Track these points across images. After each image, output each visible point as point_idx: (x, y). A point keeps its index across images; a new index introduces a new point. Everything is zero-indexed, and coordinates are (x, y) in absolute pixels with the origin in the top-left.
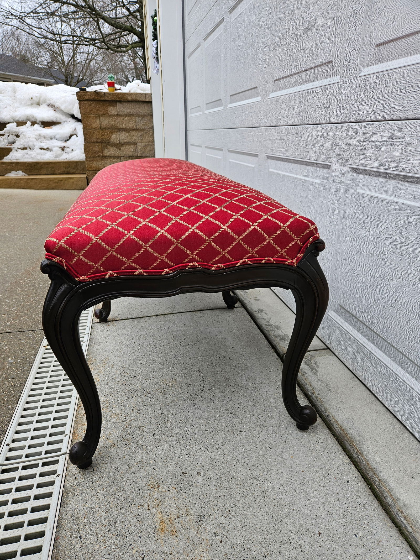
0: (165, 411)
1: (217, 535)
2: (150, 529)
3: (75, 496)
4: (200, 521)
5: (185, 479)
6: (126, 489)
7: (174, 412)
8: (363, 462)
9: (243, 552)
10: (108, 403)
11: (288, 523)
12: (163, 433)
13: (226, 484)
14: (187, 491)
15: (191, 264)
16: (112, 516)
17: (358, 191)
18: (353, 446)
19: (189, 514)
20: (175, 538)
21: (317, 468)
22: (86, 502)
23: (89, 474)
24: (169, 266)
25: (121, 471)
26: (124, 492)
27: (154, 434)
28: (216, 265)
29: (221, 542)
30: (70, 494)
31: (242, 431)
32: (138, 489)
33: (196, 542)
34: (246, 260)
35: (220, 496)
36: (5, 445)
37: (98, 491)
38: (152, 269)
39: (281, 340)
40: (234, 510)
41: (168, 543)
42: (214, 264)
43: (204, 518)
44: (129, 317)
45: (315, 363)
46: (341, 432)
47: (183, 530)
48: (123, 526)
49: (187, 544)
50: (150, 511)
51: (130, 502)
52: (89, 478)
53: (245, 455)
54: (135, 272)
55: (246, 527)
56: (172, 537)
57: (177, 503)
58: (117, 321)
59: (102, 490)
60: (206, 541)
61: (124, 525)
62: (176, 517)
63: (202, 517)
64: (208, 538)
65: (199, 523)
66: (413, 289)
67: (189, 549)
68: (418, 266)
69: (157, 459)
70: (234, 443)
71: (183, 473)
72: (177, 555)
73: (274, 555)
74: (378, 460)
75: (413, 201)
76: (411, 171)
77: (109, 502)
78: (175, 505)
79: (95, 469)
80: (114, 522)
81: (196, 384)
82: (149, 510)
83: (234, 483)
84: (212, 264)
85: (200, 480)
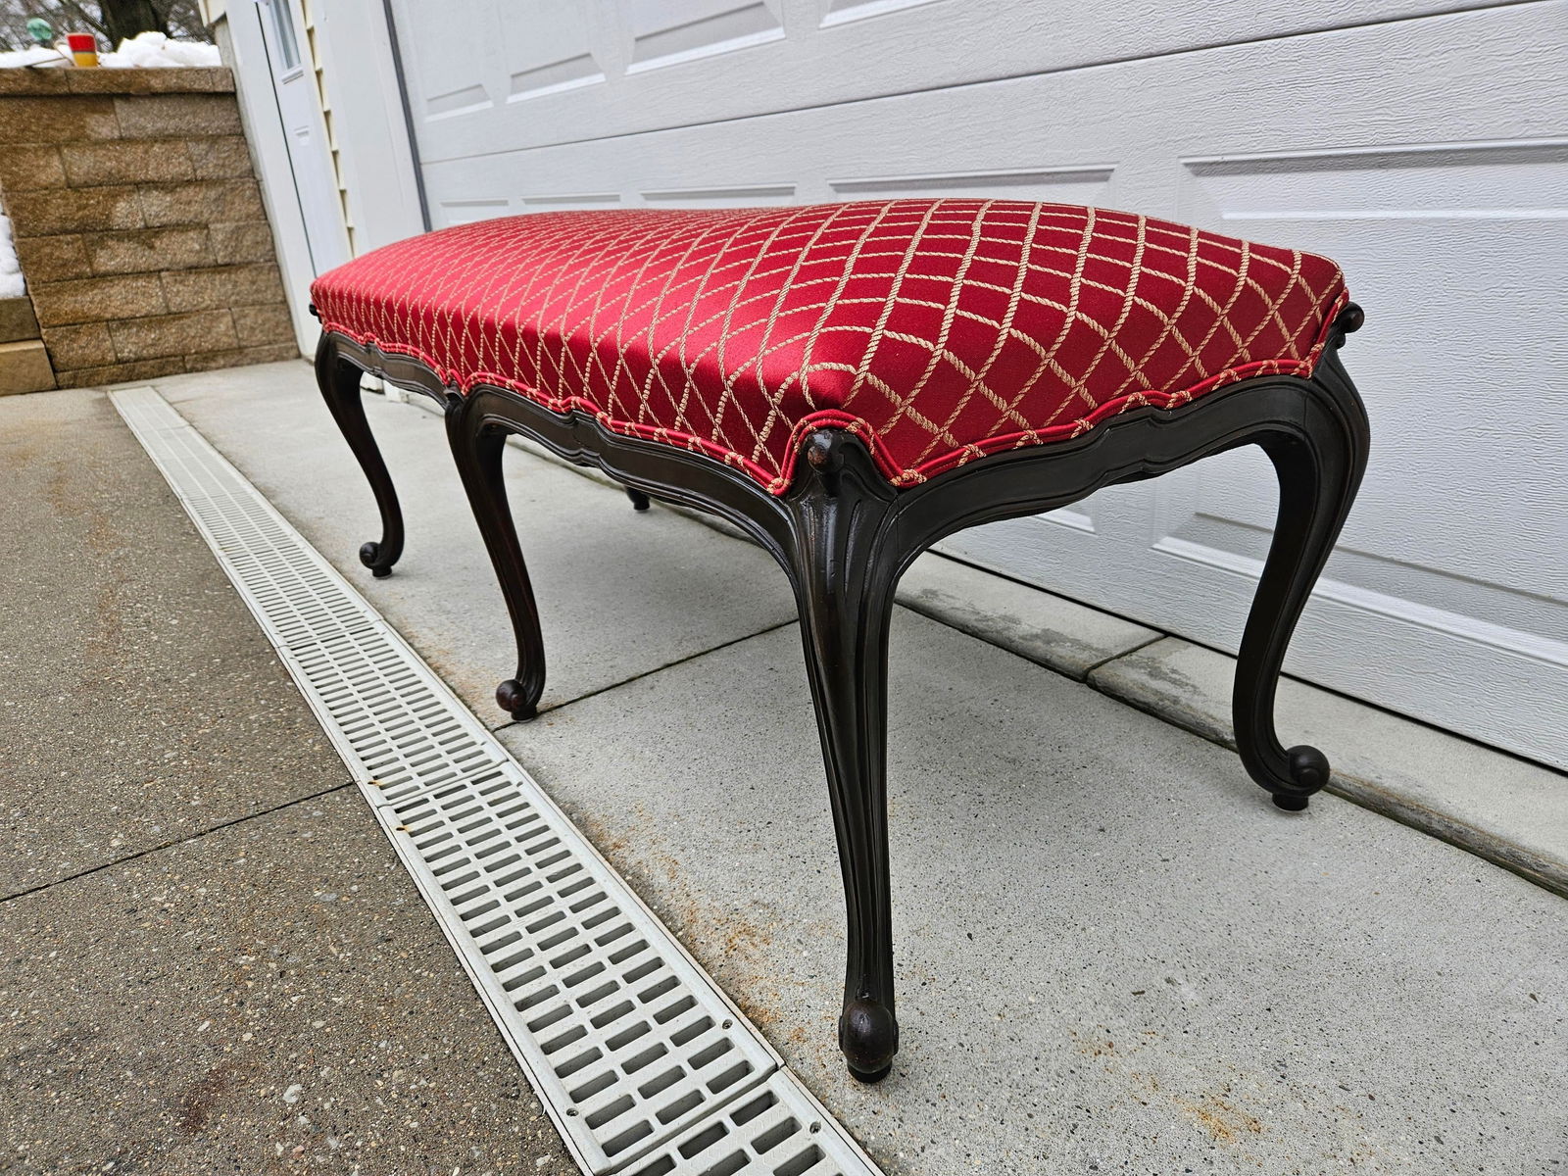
0: (941, 876)
1: (1349, 1087)
2: (1191, 1143)
3: (921, 1154)
4: (1283, 1077)
5: (1153, 1005)
6: (1036, 1081)
7: (964, 871)
8: (1469, 832)
9: (1434, 1097)
10: (766, 906)
11: (1458, 1002)
12: (990, 926)
13: (1255, 980)
14: (1187, 1029)
15: (1131, 398)
16: (1068, 1157)
17: (1227, 216)
18: (1419, 809)
19: (1244, 1073)
20: (1270, 1135)
21: (1396, 877)
22: (969, 1155)
23: (901, 1090)
24: (1086, 412)
25: (977, 1048)
26: (1037, 1091)
27: (970, 935)
28: (1174, 395)
29: (1371, 1098)
30: (901, 1155)
31: (1168, 860)
32: (1066, 1072)
33: (1321, 1121)
34: (1232, 372)
35: (1269, 1010)
36: (565, 1117)
37: (970, 1116)
38: (1049, 426)
39: (1048, 642)
40: (1328, 1024)
41: (1265, 1154)
42: (1169, 391)
43: (1285, 1066)
44: (589, 689)
45: (1174, 671)
46: (1368, 790)
47: (1270, 1112)
48: (1122, 1167)
49: (1310, 1135)
50: (1149, 1106)
51: (1078, 1107)
52: (911, 1097)
53: (1226, 905)
54: (1018, 439)
55: (1389, 1046)
56: (1260, 1137)
57: (1192, 1062)
58: (565, 707)
59: (977, 1110)
60: (1340, 1111)
61: (1122, 1164)
62: (1225, 1092)
63: (1279, 1068)
64: (1336, 1102)
65: (1286, 1081)
66: (1456, 413)
67: (1325, 1144)
68: (1466, 354)
69: (1038, 988)
70: (1177, 889)
71: (1135, 994)
72: (1312, 1167)
73: (1499, 1075)
74: (1489, 818)
75: (1427, 209)
76: (1411, 139)
77: (1027, 1129)
78: (1194, 1069)
79: (904, 1072)
80: (1091, 1168)
81: (952, 793)
82: (1145, 1104)
83: (1268, 970)
84: (1166, 391)
85: (1188, 993)
